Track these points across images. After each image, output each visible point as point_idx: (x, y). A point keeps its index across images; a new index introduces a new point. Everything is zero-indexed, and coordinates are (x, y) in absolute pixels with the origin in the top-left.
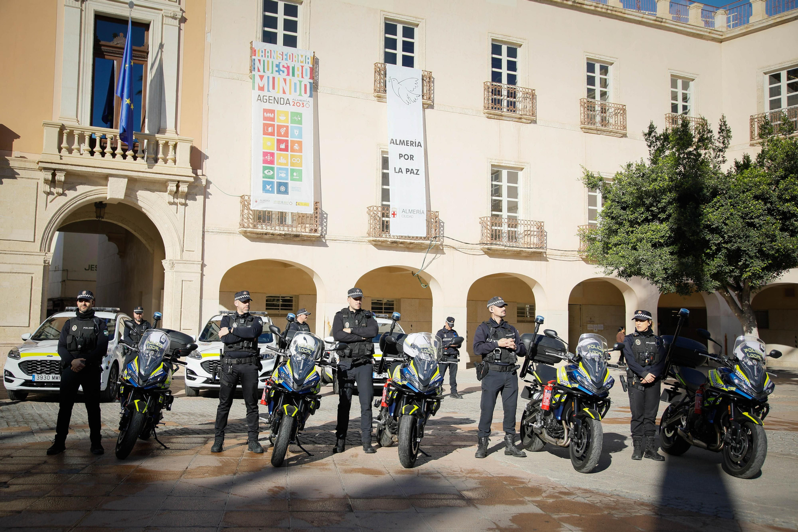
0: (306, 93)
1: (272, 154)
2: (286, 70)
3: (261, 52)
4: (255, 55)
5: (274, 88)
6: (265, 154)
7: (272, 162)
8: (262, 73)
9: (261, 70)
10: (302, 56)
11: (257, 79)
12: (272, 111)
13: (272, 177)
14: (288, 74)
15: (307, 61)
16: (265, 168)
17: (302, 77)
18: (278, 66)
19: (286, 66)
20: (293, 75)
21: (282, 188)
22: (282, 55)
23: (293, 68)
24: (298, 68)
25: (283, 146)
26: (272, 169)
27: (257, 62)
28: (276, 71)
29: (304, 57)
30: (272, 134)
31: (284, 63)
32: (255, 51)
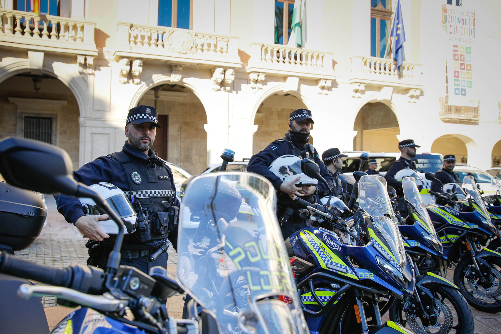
0: (472, 35)
1: (458, 72)
2: (462, 21)
3: (449, 11)
4: (447, 13)
5: (457, 32)
6: (455, 72)
7: (458, 77)
8: (450, 24)
9: (450, 21)
10: (469, 12)
11: (449, 27)
12: (457, 46)
13: (458, 85)
14: (463, 24)
15: (472, 15)
16: (455, 80)
17: (470, 25)
18: (458, 19)
19: (462, 19)
20: (466, 24)
21: (463, 92)
22: (460, 12)
23: (466, 20)
24: (468, 20)
25: (463, 67)
26: (458, 80)
27: (448, 17)
28: (458, 22)
29: (470, 13)
30: (457, 60)
31: (461, 17)
32: (447, 10)
